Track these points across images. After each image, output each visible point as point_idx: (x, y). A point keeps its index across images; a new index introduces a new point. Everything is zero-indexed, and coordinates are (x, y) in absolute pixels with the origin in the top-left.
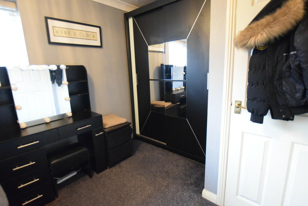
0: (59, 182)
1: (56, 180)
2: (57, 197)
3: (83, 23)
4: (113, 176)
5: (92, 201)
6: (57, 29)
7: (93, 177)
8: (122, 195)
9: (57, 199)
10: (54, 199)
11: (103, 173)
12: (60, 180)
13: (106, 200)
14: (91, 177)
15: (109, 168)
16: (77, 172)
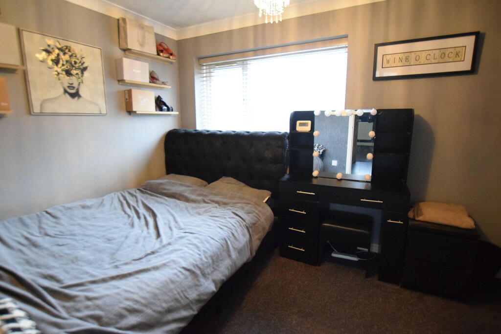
0: (334, 255)
1: (332, 251)
2: (319, 265)
3: (430, 36)
4: (393, 299)
5: (339, 298)
6: (388, 57)
7: (369, 279)
8: (376, 327)
9: (317, 267)
10: (315, 265)
11: (386, 284)
12: (336, 253)
13: (353, 311)
14: (367, 276)
15: (401, 287)
16: (359, 259)
